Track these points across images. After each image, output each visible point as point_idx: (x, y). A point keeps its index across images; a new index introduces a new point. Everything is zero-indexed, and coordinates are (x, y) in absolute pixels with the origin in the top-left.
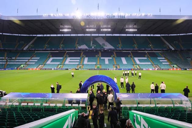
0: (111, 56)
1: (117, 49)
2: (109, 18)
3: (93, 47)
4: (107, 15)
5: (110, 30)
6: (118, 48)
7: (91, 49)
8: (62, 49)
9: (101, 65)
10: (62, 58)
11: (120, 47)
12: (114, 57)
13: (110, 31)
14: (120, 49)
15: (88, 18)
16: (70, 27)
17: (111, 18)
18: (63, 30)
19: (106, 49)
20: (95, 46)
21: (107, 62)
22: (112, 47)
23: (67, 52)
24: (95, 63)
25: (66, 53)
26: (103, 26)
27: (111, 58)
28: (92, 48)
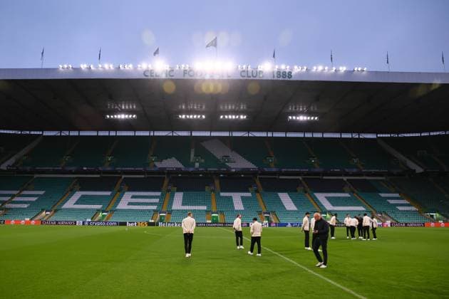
0: (250, 189)
1: (266, 169)
2: (245, 78)
3: (197, 165)
4: (240, 69)
5: (245, 117)
6: (268, 166)
7: (191, 169)
8: (109, 169)
9: (221, 212)
10: (109, 193)
11: (272, 165)
12: (257, 191)
13: (244, 120)
14: (274, 170)
15: (187, 77)
16: (134, 107)
17: (252, 78)
18: (115, 116)
19: (234, 170)
20: (203, 161)
21: (239, 205)
22: (250, 165)
23: (123, 177)
24: (205, 208)
25: (121, 181)
26: (226, 107)
27: (249, 194)
28: (193, 166)
